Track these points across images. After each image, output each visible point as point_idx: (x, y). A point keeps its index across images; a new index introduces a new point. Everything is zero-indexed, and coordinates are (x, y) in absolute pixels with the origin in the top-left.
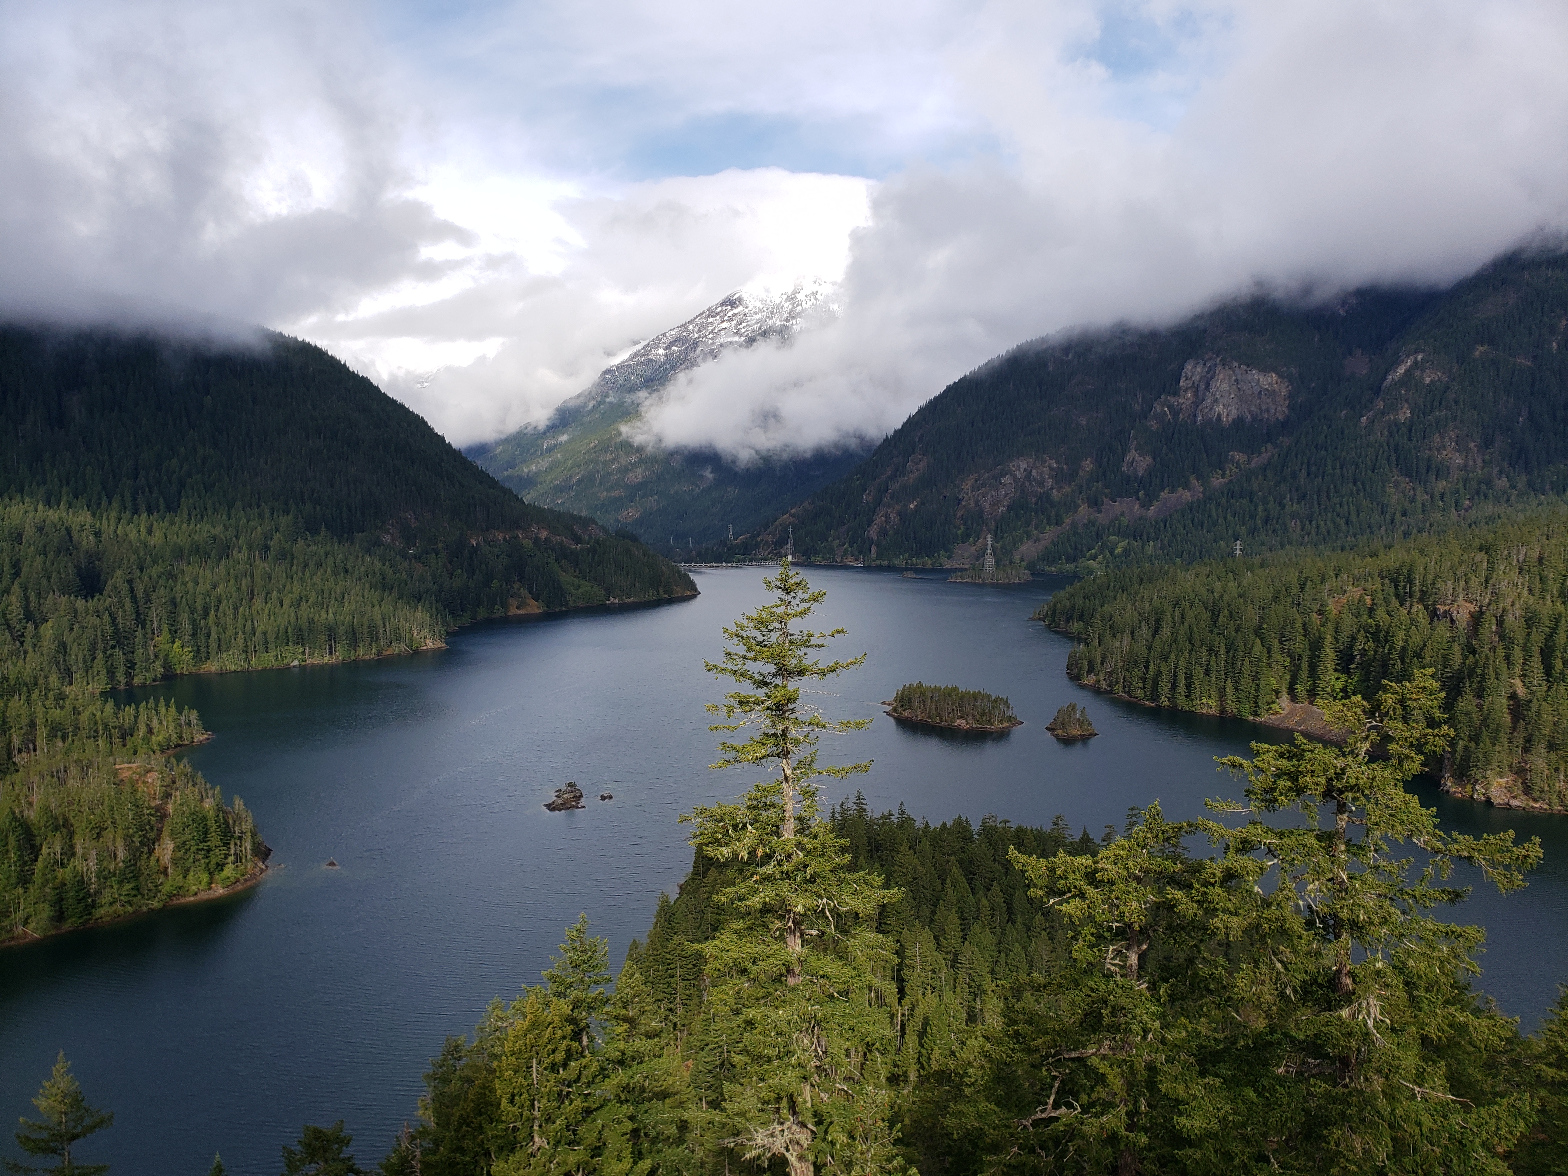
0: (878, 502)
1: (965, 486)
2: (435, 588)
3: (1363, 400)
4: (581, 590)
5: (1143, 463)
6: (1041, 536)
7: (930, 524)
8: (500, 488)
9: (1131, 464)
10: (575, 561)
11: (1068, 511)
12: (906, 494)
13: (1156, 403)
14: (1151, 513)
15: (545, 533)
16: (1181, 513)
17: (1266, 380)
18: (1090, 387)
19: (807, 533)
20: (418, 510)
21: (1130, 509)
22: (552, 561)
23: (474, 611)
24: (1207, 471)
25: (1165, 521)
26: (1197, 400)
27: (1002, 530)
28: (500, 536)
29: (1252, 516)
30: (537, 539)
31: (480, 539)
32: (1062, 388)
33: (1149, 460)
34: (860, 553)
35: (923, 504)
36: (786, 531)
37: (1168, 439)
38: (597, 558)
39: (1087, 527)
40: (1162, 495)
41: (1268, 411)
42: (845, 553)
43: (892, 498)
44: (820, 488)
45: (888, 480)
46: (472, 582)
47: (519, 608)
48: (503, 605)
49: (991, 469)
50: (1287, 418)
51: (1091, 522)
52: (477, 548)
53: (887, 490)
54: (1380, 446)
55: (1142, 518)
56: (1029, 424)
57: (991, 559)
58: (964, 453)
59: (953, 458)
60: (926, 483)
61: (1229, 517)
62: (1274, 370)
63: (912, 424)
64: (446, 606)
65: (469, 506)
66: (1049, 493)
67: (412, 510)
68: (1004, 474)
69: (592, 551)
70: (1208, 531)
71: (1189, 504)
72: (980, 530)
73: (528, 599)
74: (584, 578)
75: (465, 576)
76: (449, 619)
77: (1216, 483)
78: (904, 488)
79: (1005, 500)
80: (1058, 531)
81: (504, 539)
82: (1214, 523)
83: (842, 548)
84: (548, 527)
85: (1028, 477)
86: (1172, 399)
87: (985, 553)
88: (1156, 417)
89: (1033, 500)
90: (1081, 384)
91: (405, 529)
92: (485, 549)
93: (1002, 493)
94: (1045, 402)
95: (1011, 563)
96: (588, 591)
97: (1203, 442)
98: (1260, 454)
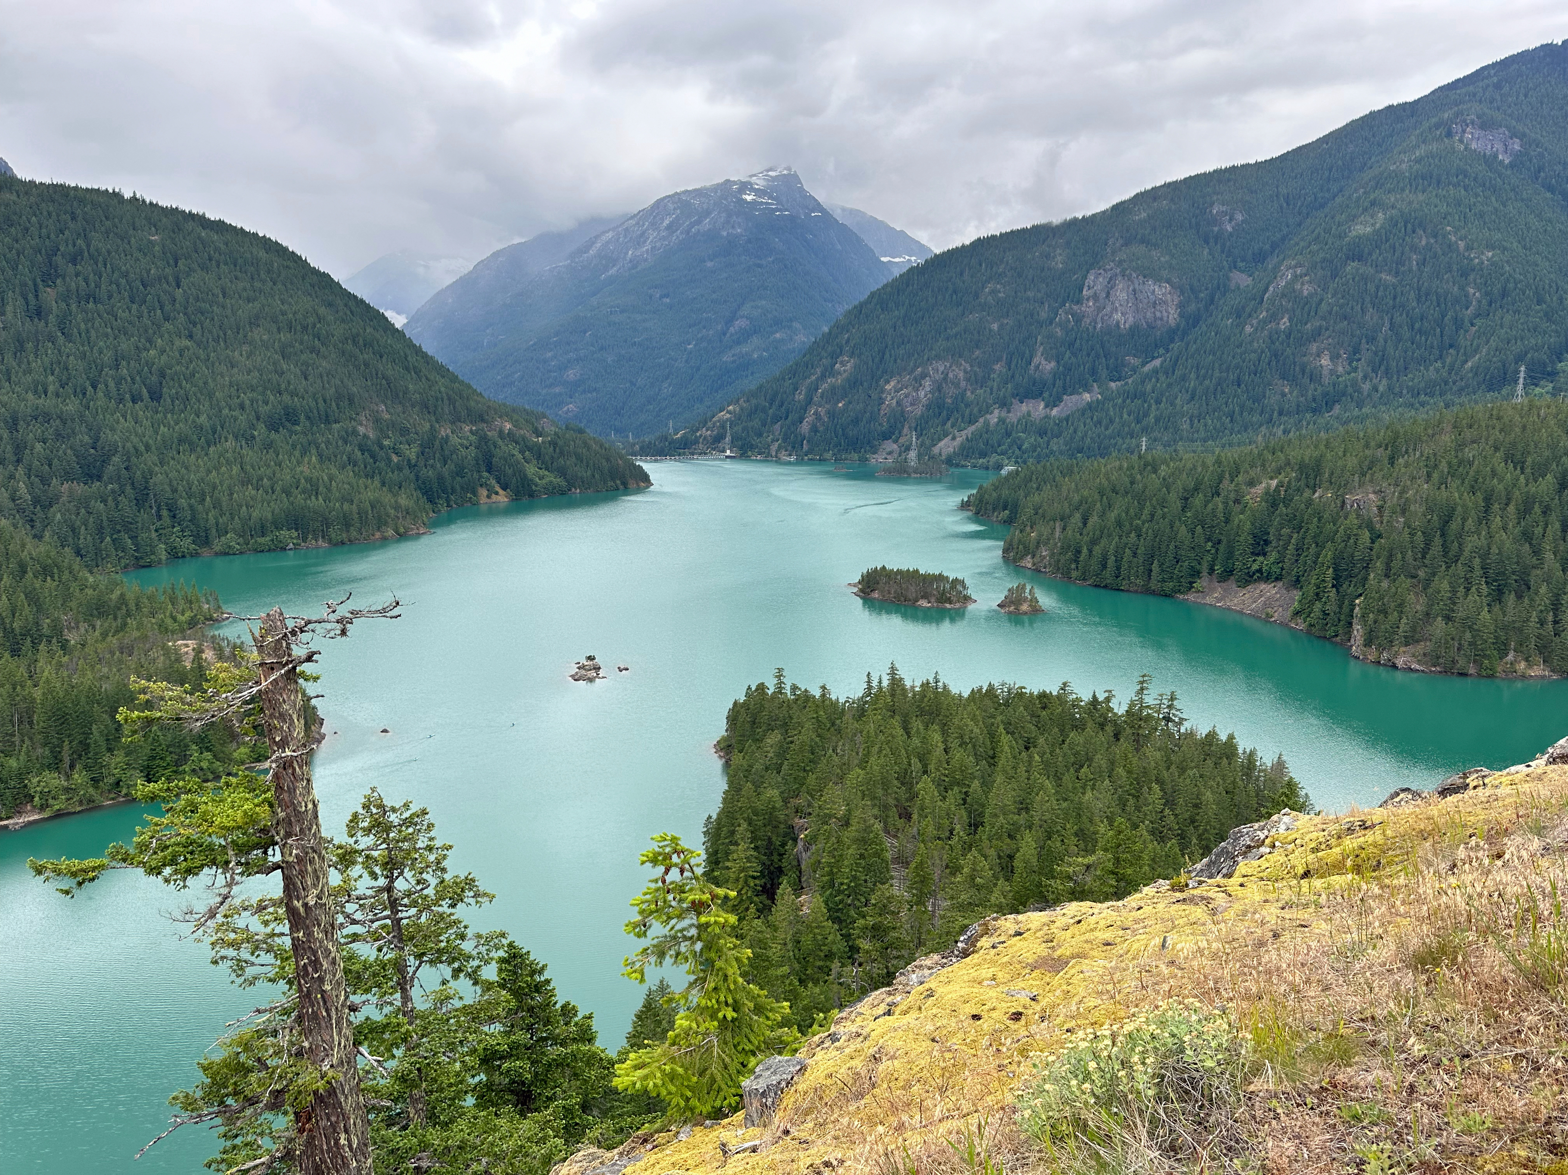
0: (809, 401)
1: (888, 387)
2: (412, 476)
3: (1248, 310)
4: (544, 481)
5: (1049, 366)
6: (957, 434)
7: (856, 421)
8: (462, 383)
9: (1037, 367)
10: (537, 453)
11: (980, 411)
12: (833, 394)
13: (1060, 311)
14: (1055, 412)
15: (508, 426)
16: (1083, 412)
17: (1161, 290)
18: (1001, 295)
19: (743, 430)
20: (389, 402)
21: (1037, 409)
22: (516, 453)
23: (448, 501)
24: (1104, 373)
25: (1067, 419)
26: (1100, 309)
27: (920, 428)
28: (467, 428)
29: (1146, 415)
30: (501, 432)
31: (449, 431)
32: (977, 296)
33: (1053, 364)
34: (794, 447)
35: (850, 403)
36: (723, 427)
37: (1071, 344)
38: (557, 450)
39: (997, 424)
40: (1065, 397)
41: (1161, 319)
42: (780, 448)
43: (822, 397)
44: (753, 387)
45: (817, 379)
46: (445, 471)
47: (488, 497)
48: (475, 493)
49: (912, 371)
50: (1178, 325)
51: (1002, 421)
52: (446, 440)
53: (816, 389)
54: (1262, 352)
55: (1047, 417)
56: (946, 329)
57: (912, 454)
58: (887, 356)
59: (877, 360)
60: (854, 383)
61: (1125, 416)
62: (1168, 281)
63: (839, 328)
64: (423, 494)
65: (437, 400)
66: (963, 395)
67: (383, 402)
68: (924, 376)
69: (553, 443)
70: (1107, 429)
71: (1090, 405)
72: (903, 426)
73: (498, 489)
74: (547, 469)
75: (438, 465)
76: (428, 506)
77: (1113, 385)
78: (833, 388)
79: (924, 401)
80: (972, 428)
81: (471, 431)
82: (1111, 421)
83: (777, 444)
84: (511, 420)
85: (945, 379)
86: (1075, 307)
87: (908, 449)
88: (1060, 324)
89: (949, 401)
90: (993, 292)
91: (377, 421)
92: (455, 440)
93: (922, 394)
94: (961, 308)
95: (932, 457)
96: (551, 482)
97: (1103, 347)
98: (1153, 358)
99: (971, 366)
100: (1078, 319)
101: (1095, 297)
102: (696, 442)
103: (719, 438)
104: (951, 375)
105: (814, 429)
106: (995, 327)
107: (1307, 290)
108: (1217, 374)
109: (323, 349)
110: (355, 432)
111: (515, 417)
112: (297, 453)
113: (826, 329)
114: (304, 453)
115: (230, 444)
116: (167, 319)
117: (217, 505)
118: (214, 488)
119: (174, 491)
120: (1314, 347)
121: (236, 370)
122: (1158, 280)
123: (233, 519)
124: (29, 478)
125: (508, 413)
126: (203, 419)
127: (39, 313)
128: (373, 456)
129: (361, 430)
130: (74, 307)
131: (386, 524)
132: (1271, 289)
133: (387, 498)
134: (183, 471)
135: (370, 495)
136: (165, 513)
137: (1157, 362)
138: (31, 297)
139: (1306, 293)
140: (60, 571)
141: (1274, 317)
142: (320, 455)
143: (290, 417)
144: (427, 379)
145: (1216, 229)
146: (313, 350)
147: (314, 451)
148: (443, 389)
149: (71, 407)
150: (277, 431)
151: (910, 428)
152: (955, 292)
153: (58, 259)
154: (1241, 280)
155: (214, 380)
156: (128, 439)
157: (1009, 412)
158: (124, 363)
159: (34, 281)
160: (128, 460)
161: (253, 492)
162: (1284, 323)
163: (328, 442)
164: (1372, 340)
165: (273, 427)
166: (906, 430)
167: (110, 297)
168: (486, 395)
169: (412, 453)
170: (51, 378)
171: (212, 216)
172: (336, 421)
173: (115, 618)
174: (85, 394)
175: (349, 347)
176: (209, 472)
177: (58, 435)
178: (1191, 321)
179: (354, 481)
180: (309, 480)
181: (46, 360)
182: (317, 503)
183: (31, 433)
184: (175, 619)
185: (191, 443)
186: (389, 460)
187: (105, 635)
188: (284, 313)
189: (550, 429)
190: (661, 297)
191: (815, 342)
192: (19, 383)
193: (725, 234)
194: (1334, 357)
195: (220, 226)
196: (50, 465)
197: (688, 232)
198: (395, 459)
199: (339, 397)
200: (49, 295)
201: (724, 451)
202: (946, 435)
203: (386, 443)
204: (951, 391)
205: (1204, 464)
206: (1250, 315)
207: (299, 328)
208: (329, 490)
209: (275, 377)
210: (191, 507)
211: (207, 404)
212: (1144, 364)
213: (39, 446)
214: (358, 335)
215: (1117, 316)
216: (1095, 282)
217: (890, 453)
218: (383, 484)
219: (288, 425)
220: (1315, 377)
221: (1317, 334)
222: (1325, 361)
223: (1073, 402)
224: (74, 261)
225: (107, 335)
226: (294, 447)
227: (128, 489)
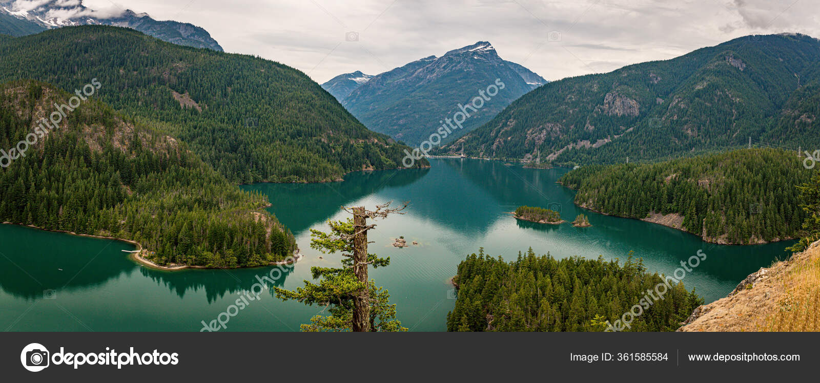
0: (496, 136)
1: (529, 132)
2: (339, 159)
3: (663, 112)
4: (388, 163)
5: (591, 128)
6: (556, 152)
7: (515, 145)
8: (360, 124)
9: (587, 128)
10: (386, 151)
11: (565, 143)
12: (507, 134)
13: (596, 107)
14: (594, 146)
15: (376, 141)
16: (604, 146)
17: (633, 103)
18: (574, 100)
19: (469, 146)
20: (333, 130)
21: (587, 144)
22: (378, 151)
23: (351, 168)
24: (612, 132)
25: (599, 149)
26: (610, 108)
27: (541, 149)
28: (361, 141)
29: (628, 148)
30: (373, 143)
31: (354, 142)
32: (564, 100)
33: (593, 127)
34: (489, 155)
35: (513, 138)
36: (461, 145)
37: (600, 120)
38: (394, 151)
39: (572, 149)
40: (598, 140)
41: (633, 113)
42: (483, 155)
43: (502, 135)
44: (474, 129)
45: (500, 128)
46: (351, 157)
47: (366, 168)
48: (361, 166)
49: (538, 127)
50: (639, 116)
51: (574, 148)
52: (352, 146)
53: (500, 131)
54: (668, 127)
55: (591, 147)
56: (552, 111)
57: (538, 160)
58: (529, 120)
59: (525, 122)
60: (515, 130)
61: (620, 149)
62: (635, 99)
63: (509, 108)
64: (342, 166)
65: (351, 129)
66: (558, 137)
67: (332, 130)
68: (543, 129)
69: (393, 148)
70: (614, 153)
71: (607, 144)
72: (534, 148)
73: (370, 165)
74: (389, 158)
75: (349, 155)
76: (343, 170)
77: (616, 137)
78: (506, 131)
79: (543, 138)
80: (562, 150)
81: (362, 142)
82: (615, 150)
83: (482, 153)
84: (377, 138)
85: (551, 130)
86: (601, 106)
87: (536, 157)
88: (596, 112)
89: (553, 139)
90: (571, 98)
91: (329, 137)
92: (355, 145)
93: (542, 136)
94: (558, 104)
95: (545, 161)
96: (390, 164)
97: (611, 122)
98: (630, 127)
99: (562, 126)
100: (603, 111)
101: (609, 103)
102: (449, 150)
103: (459, 149)
104: (554, 129)
105: (498, 147)
106: (571, 111)
107: (682, 106)
108: (653, 135)
109: (313, 110)
110: (320, 141)
111: (379, 138)
112: (300, 148)
113: (504, 109)
114: (302, 148)
115: (278, 142)
116: (263, 98)
117: (271, 165)
118: (271, 158)
119: (258, 158)
120: (685, 127)
121: (283, 116)
122: (632, 98)
123: (276, 169)
124: (216, 150)
125: (376, 136)
126: (270, 133)
127: (226, 95)
128: (326, 149)
129: (323, 140)
130: (235, 94)
131: (328, 176)
132: (671, 105)
133: (329, 166)
134: (262, 151)
135: (324, 165)
136: (254, 166)
137: (631, 129)
138: (224, 90)
139: (682, 107)
140: (221, 183)
141: (672, 115)
142: (308, 149)
143: (299, 134)
144: (348, 121)
145: (651, 82)
146: (309, 110)
147: (306, 147)
148: (353, 126)
149: (231, 127)
150: (294, 139)
151: (537, 149)
152: (556, 97)
153: (233, 78)
154: (660, 101)
155: (275, 119)
156: (246, 139)
157: (576, 144)
158: (248, 113)
159: (225, 85)
160: (246, 146)
161: (284, 161)
162: (675, 118)
163: (311, 144)
164: (704, 125)
165: (293, 137)
166: (535, 150)
167: (247, 91)
168: (369, 128)
169: (340, 150)
170: (226, 117)
171: (281, 63)
172: (314, 136)
173: (235, 201)
174: (235, 123)
175: (322, 109)
176: (270, 152)
177: (226, 136)
178: (643, 115)
179: (318, 159)
180: (303, 158)
181: (225, 112)
182: (304, 166)
183: (218, 135)
184: (253, 204)
185: (265, 142)
186: (331, 151)
187: (231, 207)
188: (301, 97)
189: (392, 143)
190: (439, 93)
191: (500, 113)
192: (217, 119)
193: (465, 70)
194: (692, 131)
195: (284, 66)
196: (222, 146)
197: (451, 70)
198: (333, 151)
199: (316, 127)
200: (229, 89)
201: (460, 155)
202: (552, 152)
203: (331, 145)
204: (553, 135)
205: (650, 169)
206: (664, 114)
207: (305, 102)
208: (309, 161)
209: (295, 119)
210: (263, 164)
211: (272, 128)
212: (627, 129)
213: (220, 139)
214: (325, 105)
215: (617, 111)
216: (609, 97)
217: (529, 159)
218: (328, 161)
219: (297, 136)
220: (686, 137)
221: (686, 122)
222: (689, 132)
223: (600, 142)
224: (237, 79)
225: (244, 104)
226: (299, 145)
227: (244, 156)
